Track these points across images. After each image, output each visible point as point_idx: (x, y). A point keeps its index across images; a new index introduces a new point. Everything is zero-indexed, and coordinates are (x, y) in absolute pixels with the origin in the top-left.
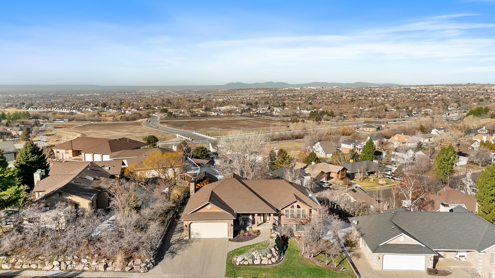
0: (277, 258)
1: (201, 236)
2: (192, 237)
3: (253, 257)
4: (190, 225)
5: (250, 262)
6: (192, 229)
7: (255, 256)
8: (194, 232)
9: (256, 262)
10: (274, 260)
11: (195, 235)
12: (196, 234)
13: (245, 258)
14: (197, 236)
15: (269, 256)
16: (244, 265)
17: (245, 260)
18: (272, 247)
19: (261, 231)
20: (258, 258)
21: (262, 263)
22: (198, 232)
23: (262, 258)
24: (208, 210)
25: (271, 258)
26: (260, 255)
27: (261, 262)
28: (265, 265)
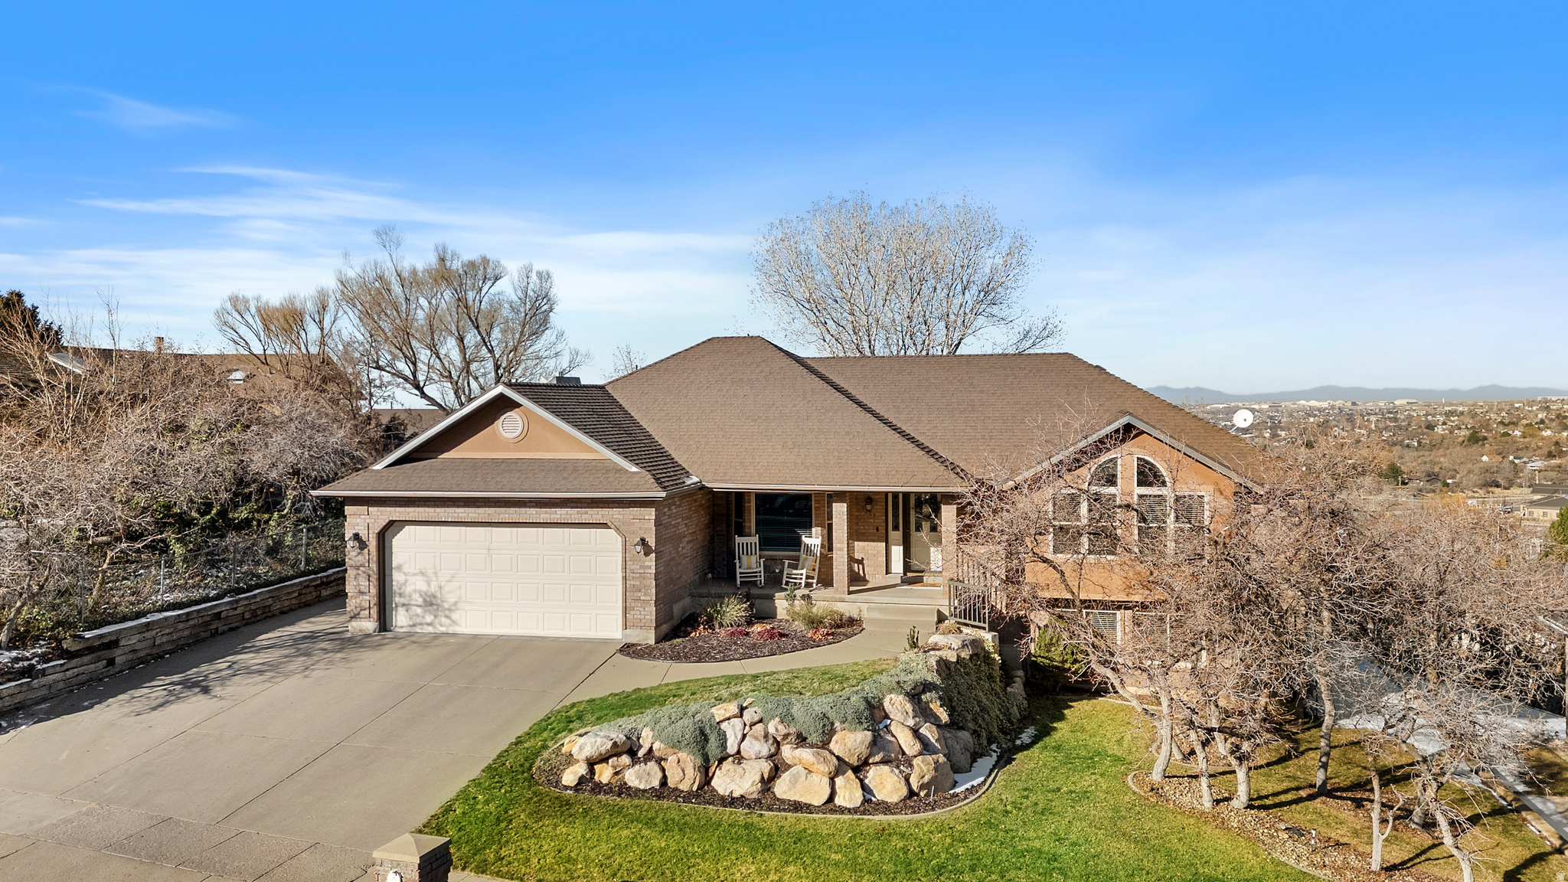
0: (922, 769)
1: (454, 616)
2: (400, 620)
3: (712, 739)
4: (384, 536)
5: (683, 772)
6: (399, 568)
7: (732, 731)
8: (408, 589)
9: (728, 781)
10: (886, 783)
11: (419, 611)
12: (420, 601)
13: (647, 739)
14: (429, 618)
15: (851, 741)
16: (624, 790)
17: (641, 753)
18: (891, 691)
19: (873, 621)
20: (755, 747)
21: (782, 788)
22: (433, 589)
23: (787, 752)
24: (506, 445)
25: (866, 763)
26: (774, 727)
27: (768, 783)
28: (797, 807)
